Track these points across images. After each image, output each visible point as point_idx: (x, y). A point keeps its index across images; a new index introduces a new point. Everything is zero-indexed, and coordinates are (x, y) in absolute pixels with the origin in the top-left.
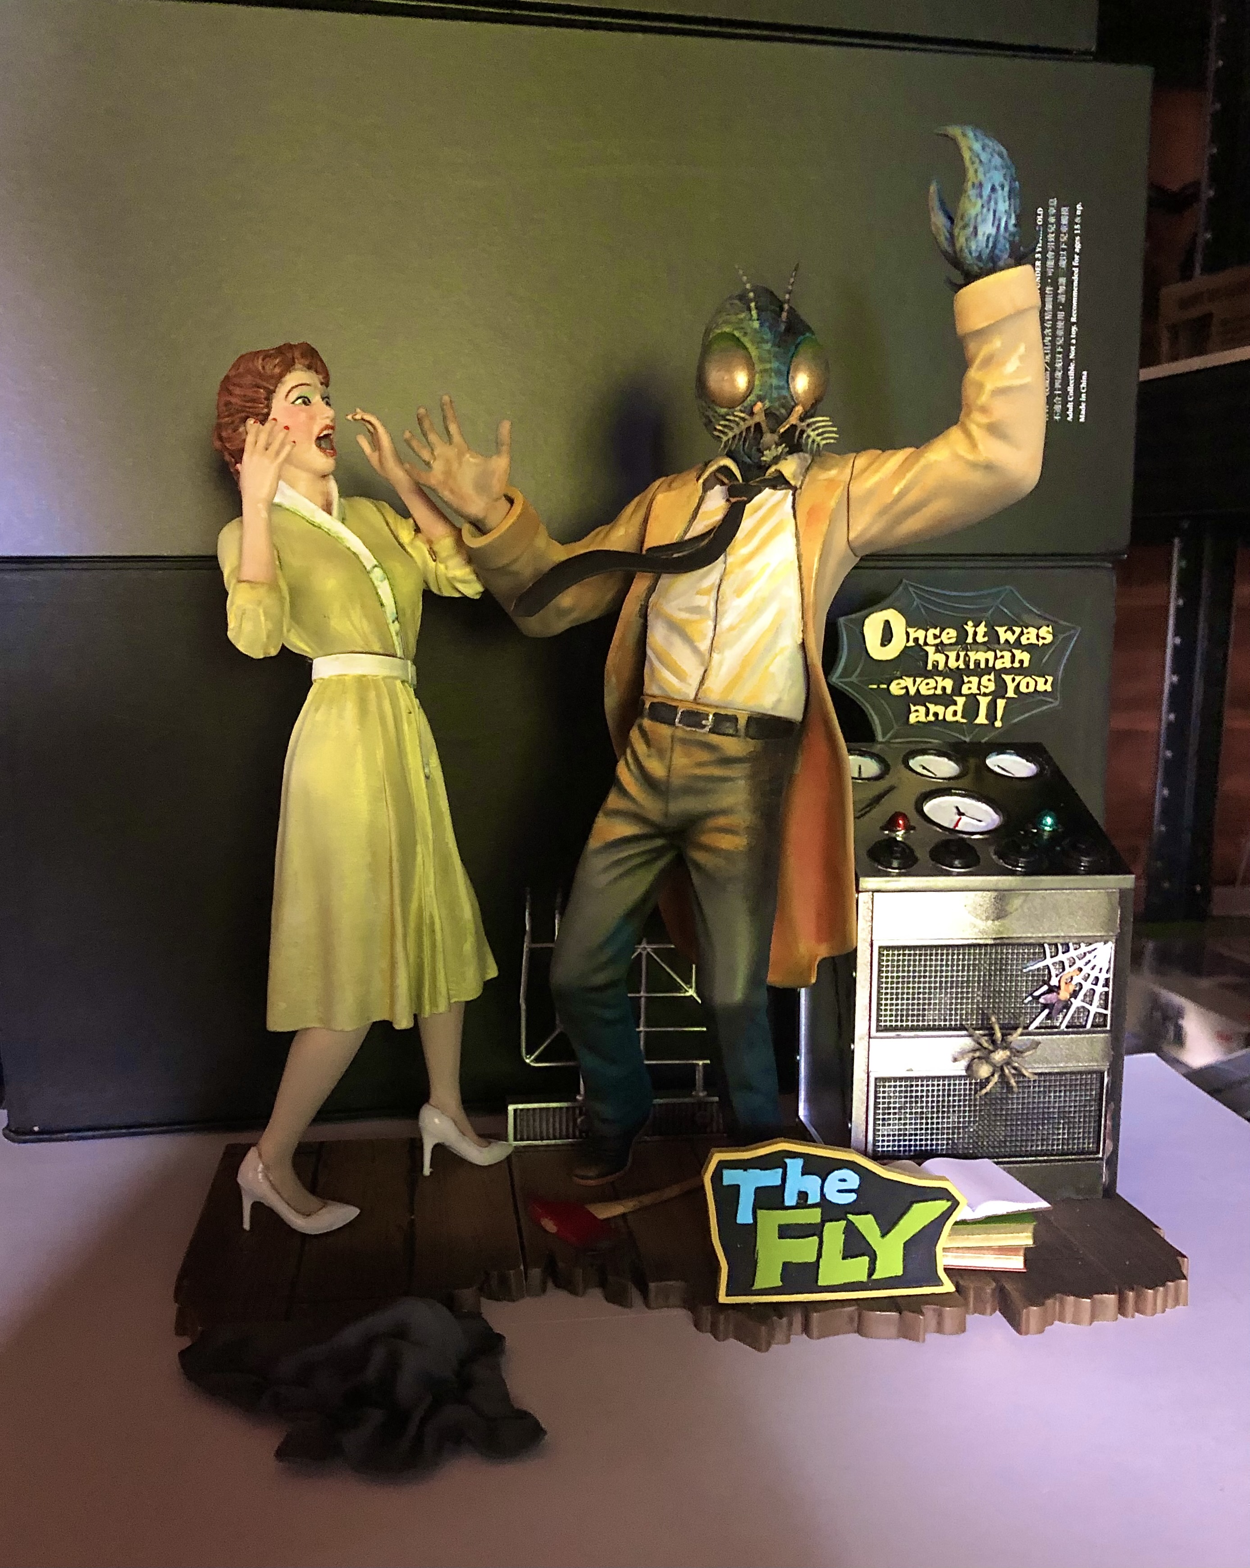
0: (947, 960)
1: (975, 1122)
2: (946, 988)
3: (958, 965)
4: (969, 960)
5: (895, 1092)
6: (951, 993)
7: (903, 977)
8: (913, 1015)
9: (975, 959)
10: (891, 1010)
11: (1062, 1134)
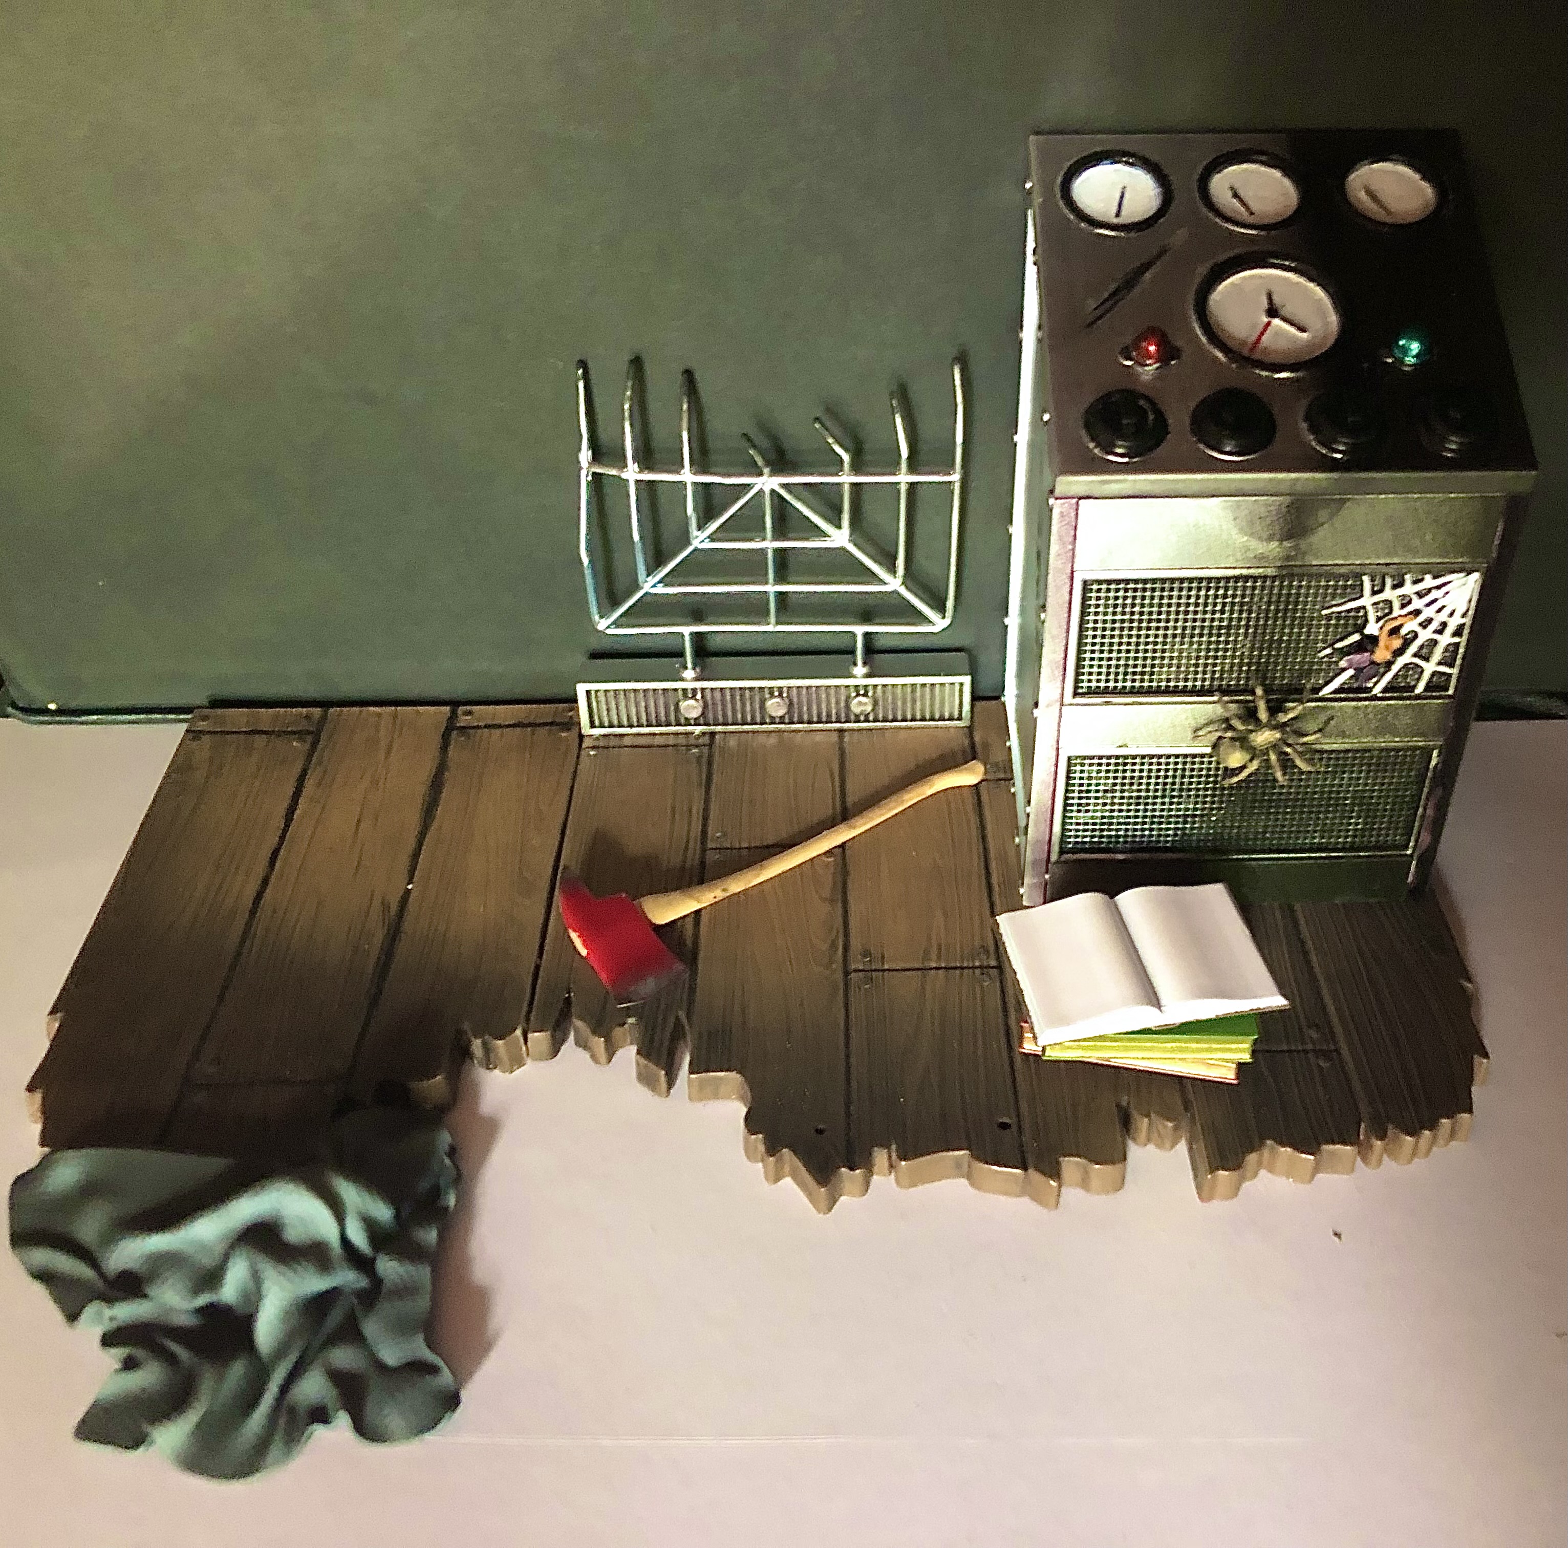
0: (1198, 597)
1: (1220, 809)
2: (1192, 636)
3: (1215, 605)
4: (1234, 596)
5: (1099, 772)
6: (1200, 643)
7: (1123, 621)
8: (1134, 673)
9: (1243, 596)
10: (1100, 666)
11: (1357, 823)
